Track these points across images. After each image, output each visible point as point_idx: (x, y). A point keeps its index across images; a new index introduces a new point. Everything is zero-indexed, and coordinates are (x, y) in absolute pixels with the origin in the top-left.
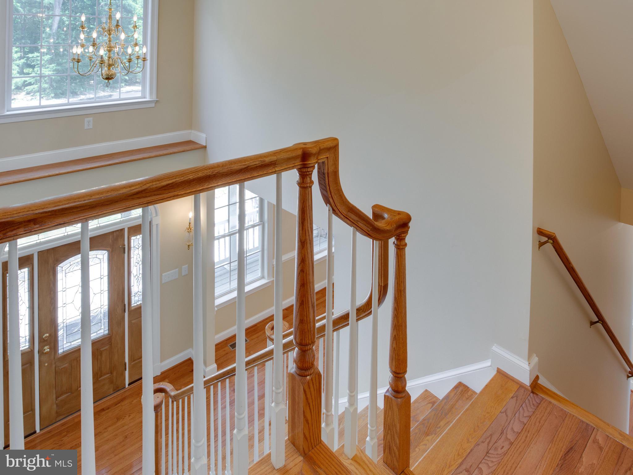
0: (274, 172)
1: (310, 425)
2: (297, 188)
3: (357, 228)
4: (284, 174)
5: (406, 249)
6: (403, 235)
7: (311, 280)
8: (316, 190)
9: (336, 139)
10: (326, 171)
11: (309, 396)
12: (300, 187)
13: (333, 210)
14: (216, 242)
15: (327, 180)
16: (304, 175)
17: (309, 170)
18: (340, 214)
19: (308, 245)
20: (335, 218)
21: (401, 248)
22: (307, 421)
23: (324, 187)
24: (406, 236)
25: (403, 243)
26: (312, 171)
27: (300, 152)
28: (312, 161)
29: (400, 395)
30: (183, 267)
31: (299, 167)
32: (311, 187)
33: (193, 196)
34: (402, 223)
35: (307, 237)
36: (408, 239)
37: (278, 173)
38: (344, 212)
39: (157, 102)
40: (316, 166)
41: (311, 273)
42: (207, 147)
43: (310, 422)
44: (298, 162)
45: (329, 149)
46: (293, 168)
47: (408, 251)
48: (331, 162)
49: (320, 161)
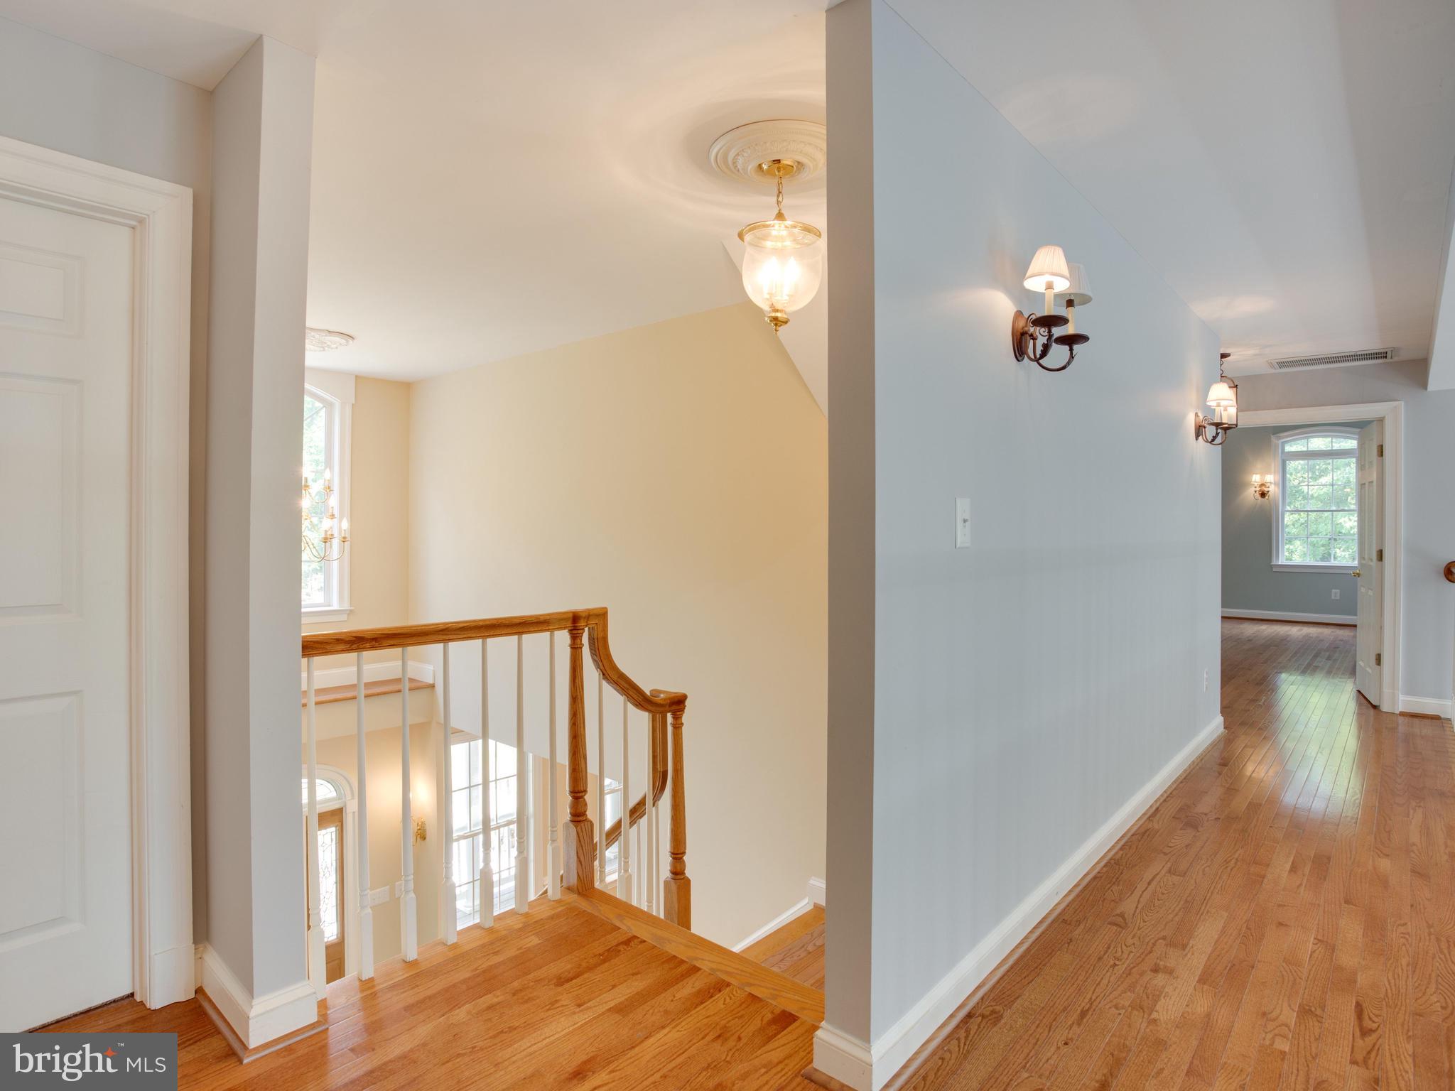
0: (548, 630)
1: (584, 867)
2: (568, 650)
3: (630, 698)
4: (557, 633)
5: (683, 727)
6: (678, 713)
7: (582, 733)
8: (586, 651)
9: (606, 608)
10: (595, 637)
11: (581, 838)
12: (572, 648)
13: (604, 674)
14: (455, 845)
15: (596, 644)
16: (575, 637)
17: (579, 632)
18: (609, 679)
19: (579, 701)
20: (604, 683)
21: (678, 727)
22: (580, 862)
23: (593, 652)
24: (682, 714)
25: (679, 722)
26: (582, 633)
27: (571, 615)
28: (582, 623)
29: (679, 877)
30: (397, 883)
31: (570, 628)
32: (581, 648)
33: (481, 640)
34: (676, 700)
35: (578, 694)
36: (685, 718)
37: (552, 631)
38: (615, 678)
39: (351, 612)
40: (586, 629)
41: (582, 725)
42: (436, 686)
43: (583, 863)
44: (569, 624)
45: (598, 616)
46: (565, 628)
47: (685, 730)
48: (600, 629)
49: (591, 626)
